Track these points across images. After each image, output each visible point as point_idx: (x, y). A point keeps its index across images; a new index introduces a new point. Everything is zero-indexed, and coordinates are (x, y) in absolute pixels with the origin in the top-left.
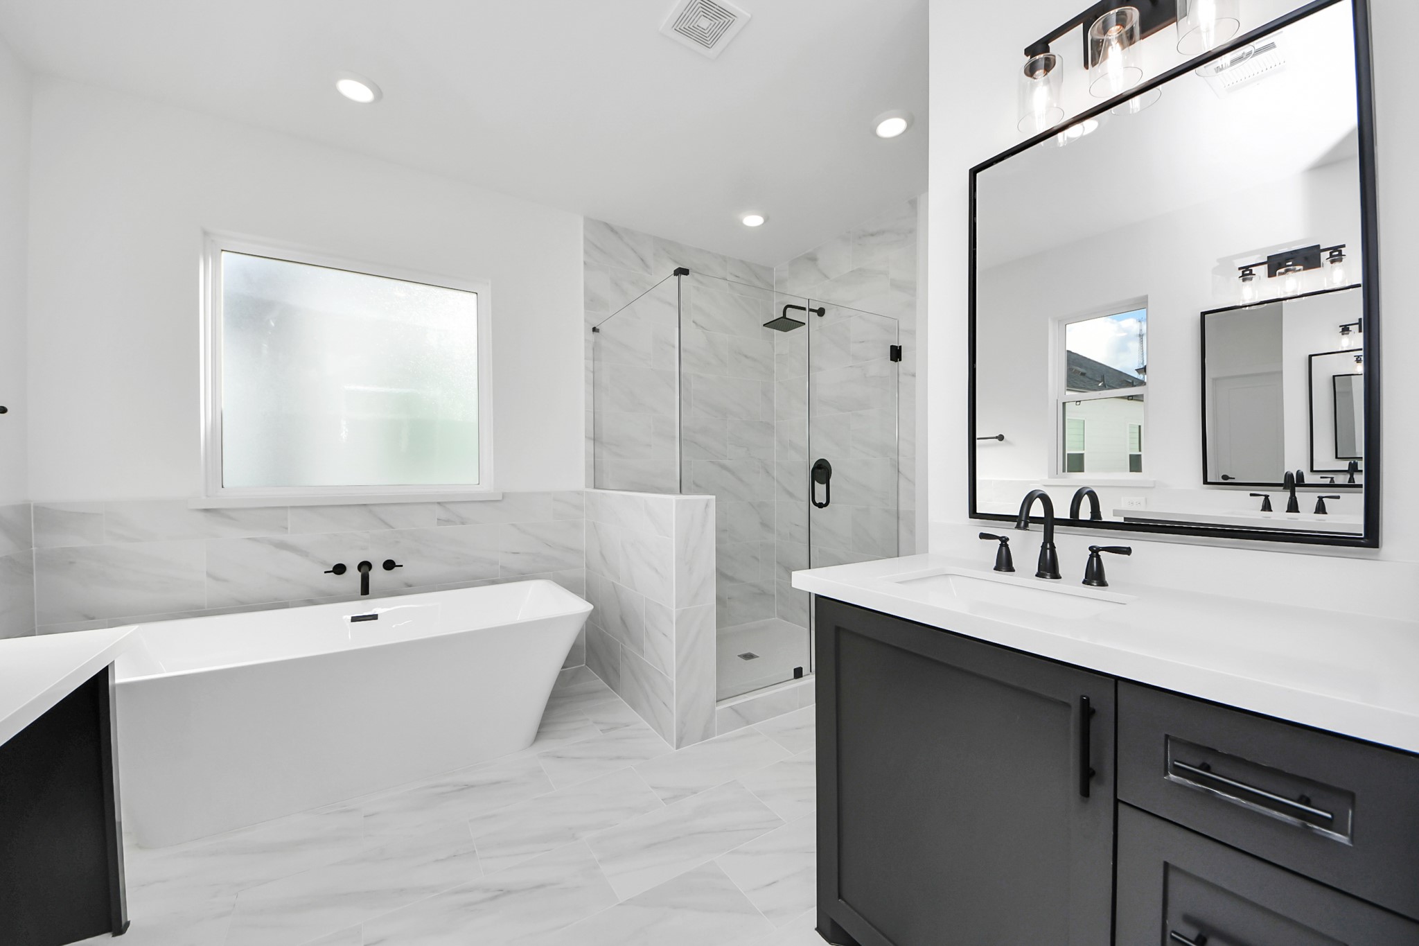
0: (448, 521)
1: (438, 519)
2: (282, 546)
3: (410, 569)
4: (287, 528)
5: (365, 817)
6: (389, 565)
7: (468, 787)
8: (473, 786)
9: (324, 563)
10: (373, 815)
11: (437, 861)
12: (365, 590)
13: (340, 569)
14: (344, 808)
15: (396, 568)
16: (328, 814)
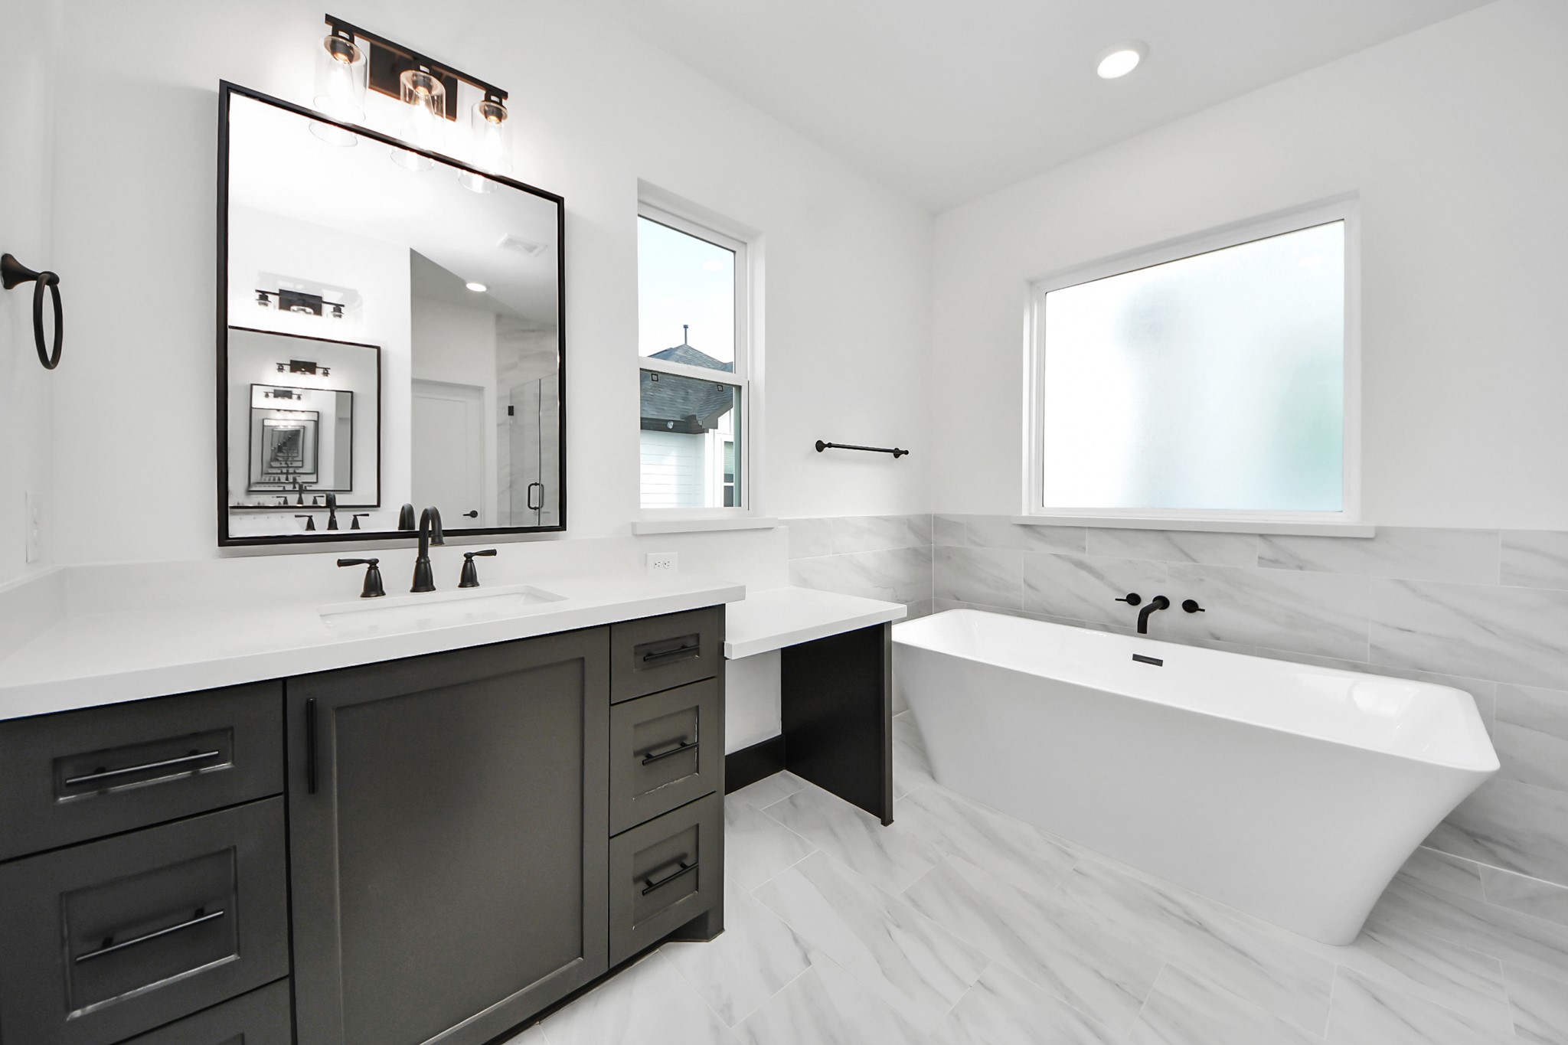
0: (1275, 562)
1: (1259, 557)
2: (1081, 565)
3: (1216, 615)
4: (1085, 549)
5: (1074, 870)
6: (1190, 606)
7: (1201, 926)
8: (1206, 930)
9: (1119, 590)
10: (1080, 873)
11: (1097, 972)
12: (1142, 628)
13: (1133, 599)
14: (1066, 848)
15: (1198, 612)
16: (1050, 843)
